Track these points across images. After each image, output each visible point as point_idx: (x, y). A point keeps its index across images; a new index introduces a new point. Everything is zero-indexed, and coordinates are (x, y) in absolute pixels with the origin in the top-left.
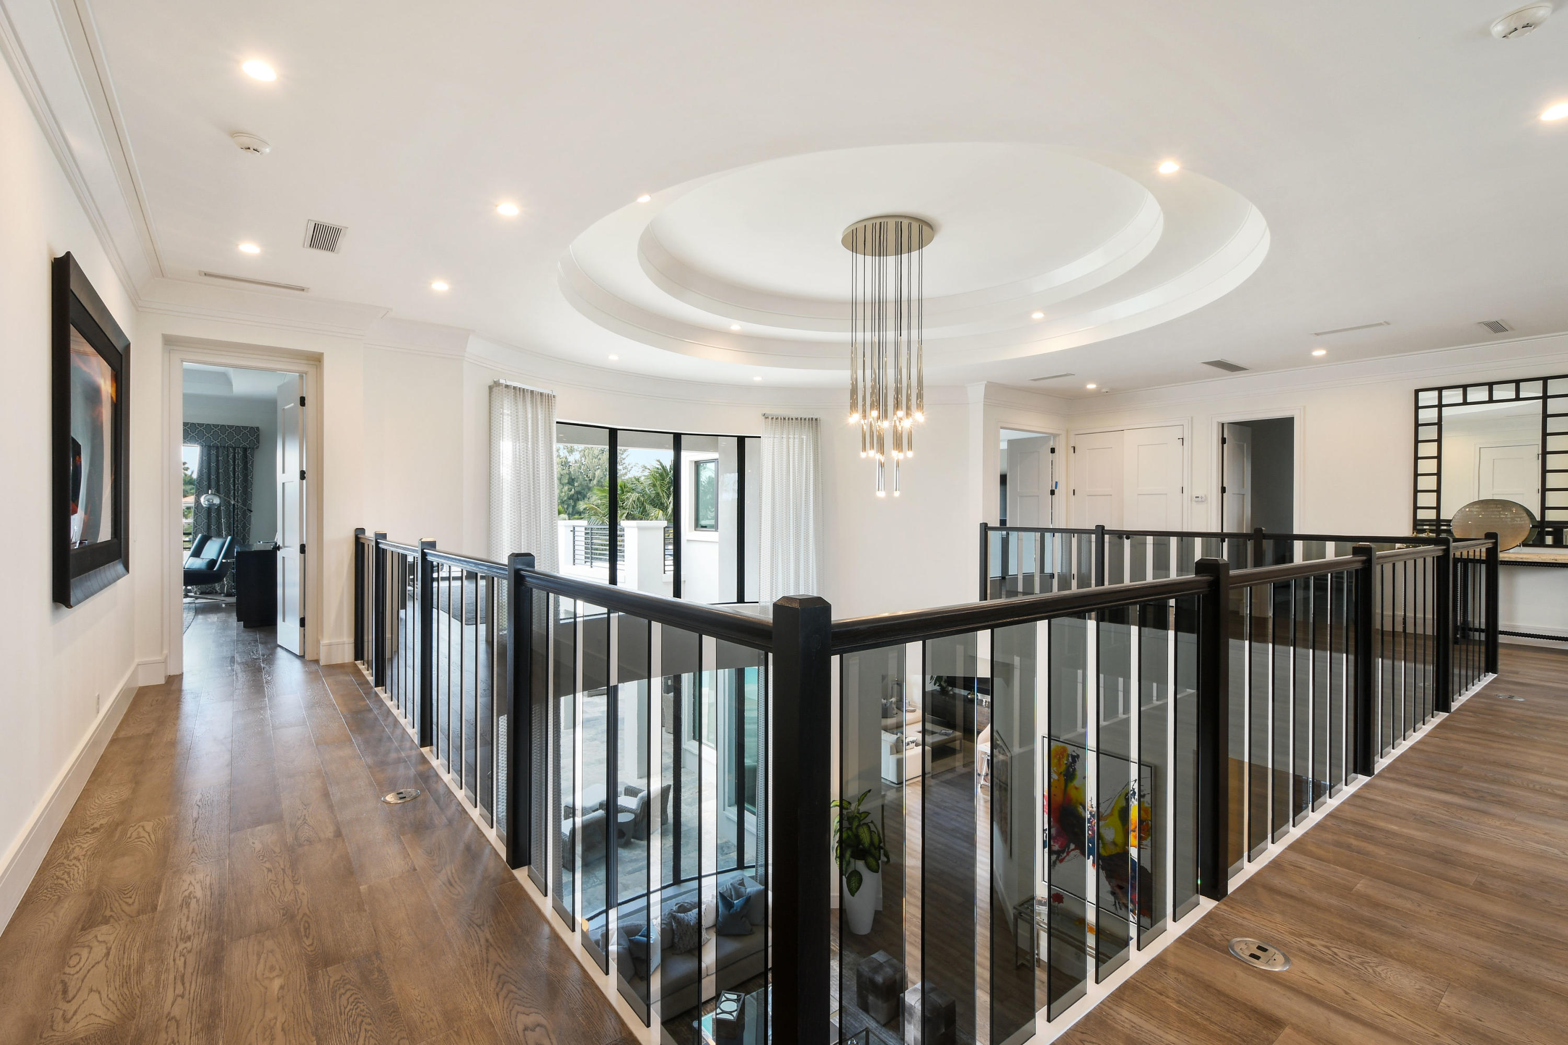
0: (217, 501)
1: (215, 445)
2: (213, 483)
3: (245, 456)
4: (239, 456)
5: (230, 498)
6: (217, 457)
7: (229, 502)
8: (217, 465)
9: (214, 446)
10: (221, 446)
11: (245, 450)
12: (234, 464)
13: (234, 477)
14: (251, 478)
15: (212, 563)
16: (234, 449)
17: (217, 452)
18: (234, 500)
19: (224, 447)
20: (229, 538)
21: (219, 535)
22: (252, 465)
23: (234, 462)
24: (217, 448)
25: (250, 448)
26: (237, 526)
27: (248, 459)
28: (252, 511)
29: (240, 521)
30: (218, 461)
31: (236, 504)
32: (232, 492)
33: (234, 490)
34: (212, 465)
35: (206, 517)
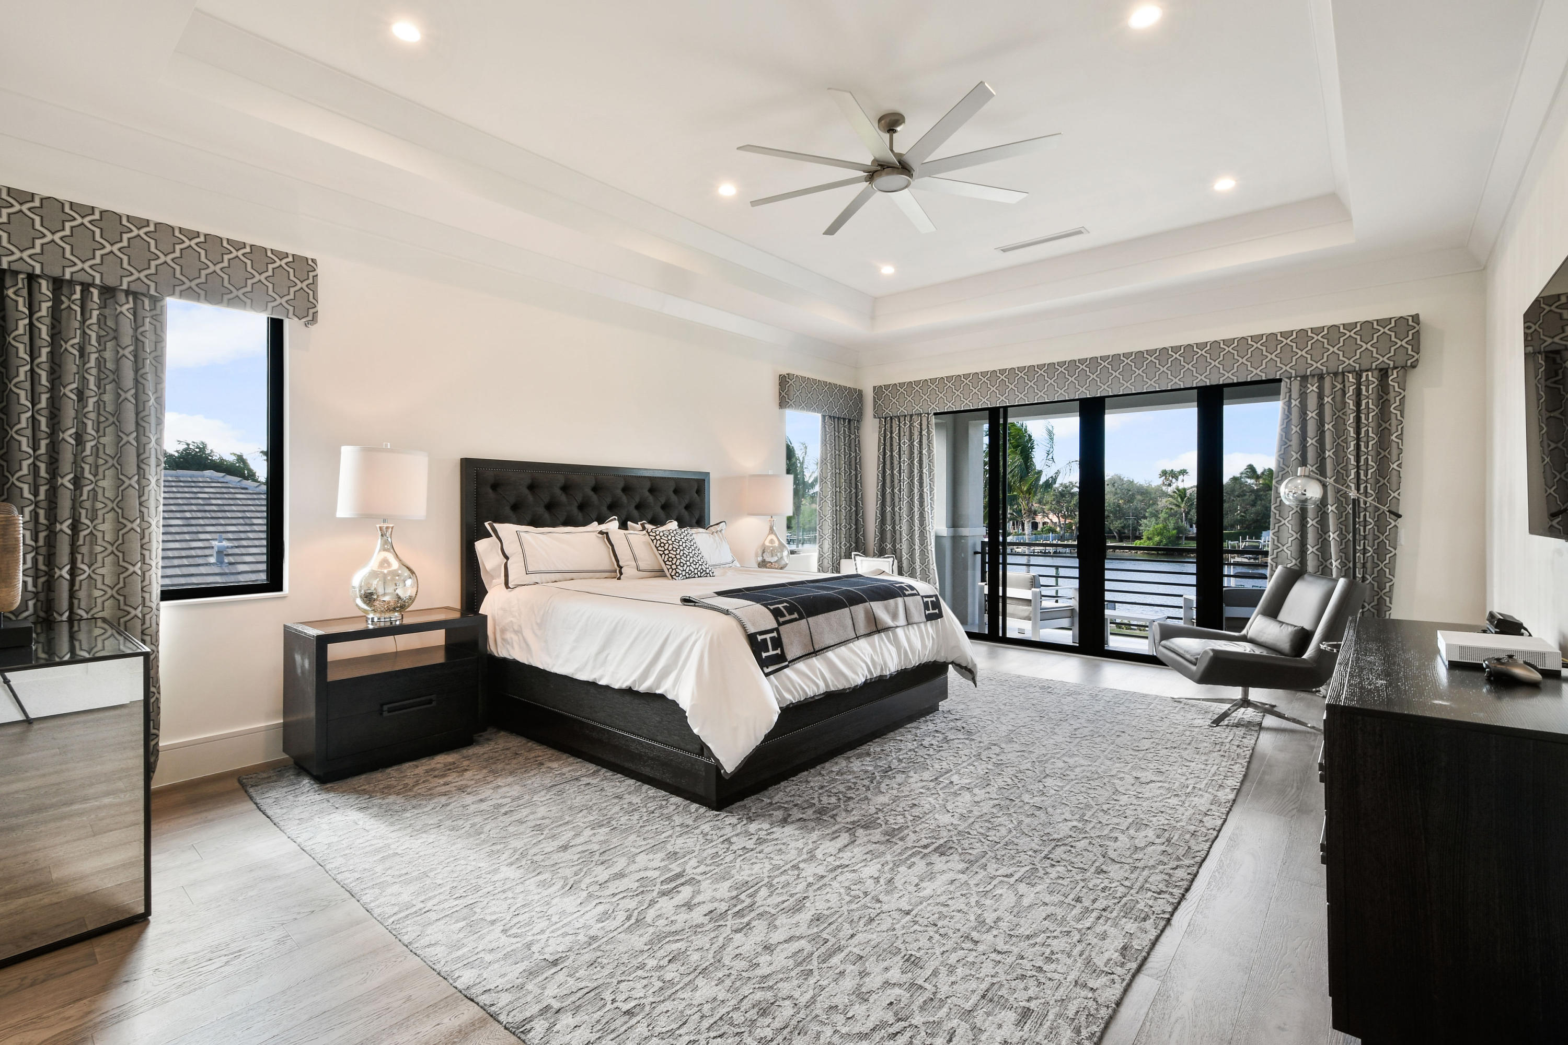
0: (1314, 492)
1: (1318, 372)
2: (1311, 454)
3: (1383, 386)
4: (1370, 391)
5: (1348, 487)
6: (1321, 397)
7: (1345, 496)
8: (1321, 414)
9: (1313, 376)
10: (1328, 373)
11: (1384, 373)
12: (1358, 411)
13: (1358, 439)
14: (1400, 437)
15: (1302, 638)
16: (1358, 376)
17: (1321, 388)
18: (1358, 489)
19: (1336, 374)
20: (1342, 582)
21: (1324, 571)
22: (1401, 408)
23: (1358, 404)
24: (1321, 377)
25: (1395, 368)
26: (1365, 551)
27: (1392, 394)
28: (1399, 516)
29: (1370, 537)
30: (1321, 406)
31: (1362, 498)
32: (1353, 472)
33: (1358, 467)
34: (1310, 415)
35: (1297, 528)
